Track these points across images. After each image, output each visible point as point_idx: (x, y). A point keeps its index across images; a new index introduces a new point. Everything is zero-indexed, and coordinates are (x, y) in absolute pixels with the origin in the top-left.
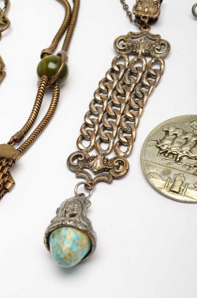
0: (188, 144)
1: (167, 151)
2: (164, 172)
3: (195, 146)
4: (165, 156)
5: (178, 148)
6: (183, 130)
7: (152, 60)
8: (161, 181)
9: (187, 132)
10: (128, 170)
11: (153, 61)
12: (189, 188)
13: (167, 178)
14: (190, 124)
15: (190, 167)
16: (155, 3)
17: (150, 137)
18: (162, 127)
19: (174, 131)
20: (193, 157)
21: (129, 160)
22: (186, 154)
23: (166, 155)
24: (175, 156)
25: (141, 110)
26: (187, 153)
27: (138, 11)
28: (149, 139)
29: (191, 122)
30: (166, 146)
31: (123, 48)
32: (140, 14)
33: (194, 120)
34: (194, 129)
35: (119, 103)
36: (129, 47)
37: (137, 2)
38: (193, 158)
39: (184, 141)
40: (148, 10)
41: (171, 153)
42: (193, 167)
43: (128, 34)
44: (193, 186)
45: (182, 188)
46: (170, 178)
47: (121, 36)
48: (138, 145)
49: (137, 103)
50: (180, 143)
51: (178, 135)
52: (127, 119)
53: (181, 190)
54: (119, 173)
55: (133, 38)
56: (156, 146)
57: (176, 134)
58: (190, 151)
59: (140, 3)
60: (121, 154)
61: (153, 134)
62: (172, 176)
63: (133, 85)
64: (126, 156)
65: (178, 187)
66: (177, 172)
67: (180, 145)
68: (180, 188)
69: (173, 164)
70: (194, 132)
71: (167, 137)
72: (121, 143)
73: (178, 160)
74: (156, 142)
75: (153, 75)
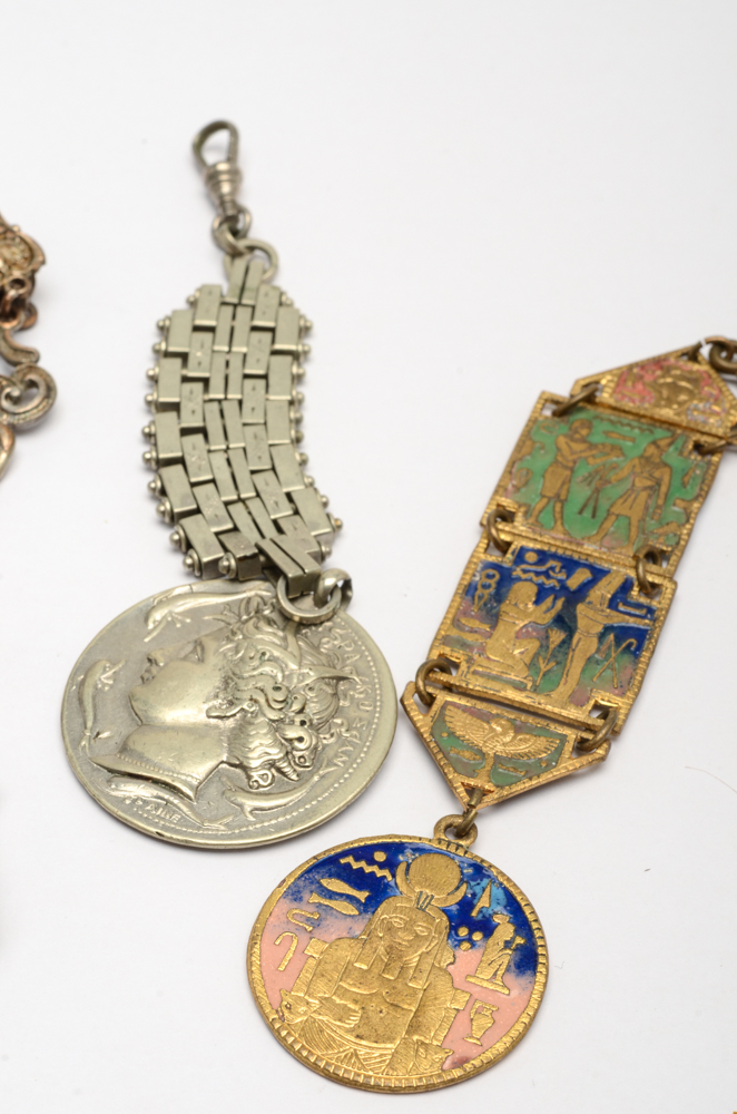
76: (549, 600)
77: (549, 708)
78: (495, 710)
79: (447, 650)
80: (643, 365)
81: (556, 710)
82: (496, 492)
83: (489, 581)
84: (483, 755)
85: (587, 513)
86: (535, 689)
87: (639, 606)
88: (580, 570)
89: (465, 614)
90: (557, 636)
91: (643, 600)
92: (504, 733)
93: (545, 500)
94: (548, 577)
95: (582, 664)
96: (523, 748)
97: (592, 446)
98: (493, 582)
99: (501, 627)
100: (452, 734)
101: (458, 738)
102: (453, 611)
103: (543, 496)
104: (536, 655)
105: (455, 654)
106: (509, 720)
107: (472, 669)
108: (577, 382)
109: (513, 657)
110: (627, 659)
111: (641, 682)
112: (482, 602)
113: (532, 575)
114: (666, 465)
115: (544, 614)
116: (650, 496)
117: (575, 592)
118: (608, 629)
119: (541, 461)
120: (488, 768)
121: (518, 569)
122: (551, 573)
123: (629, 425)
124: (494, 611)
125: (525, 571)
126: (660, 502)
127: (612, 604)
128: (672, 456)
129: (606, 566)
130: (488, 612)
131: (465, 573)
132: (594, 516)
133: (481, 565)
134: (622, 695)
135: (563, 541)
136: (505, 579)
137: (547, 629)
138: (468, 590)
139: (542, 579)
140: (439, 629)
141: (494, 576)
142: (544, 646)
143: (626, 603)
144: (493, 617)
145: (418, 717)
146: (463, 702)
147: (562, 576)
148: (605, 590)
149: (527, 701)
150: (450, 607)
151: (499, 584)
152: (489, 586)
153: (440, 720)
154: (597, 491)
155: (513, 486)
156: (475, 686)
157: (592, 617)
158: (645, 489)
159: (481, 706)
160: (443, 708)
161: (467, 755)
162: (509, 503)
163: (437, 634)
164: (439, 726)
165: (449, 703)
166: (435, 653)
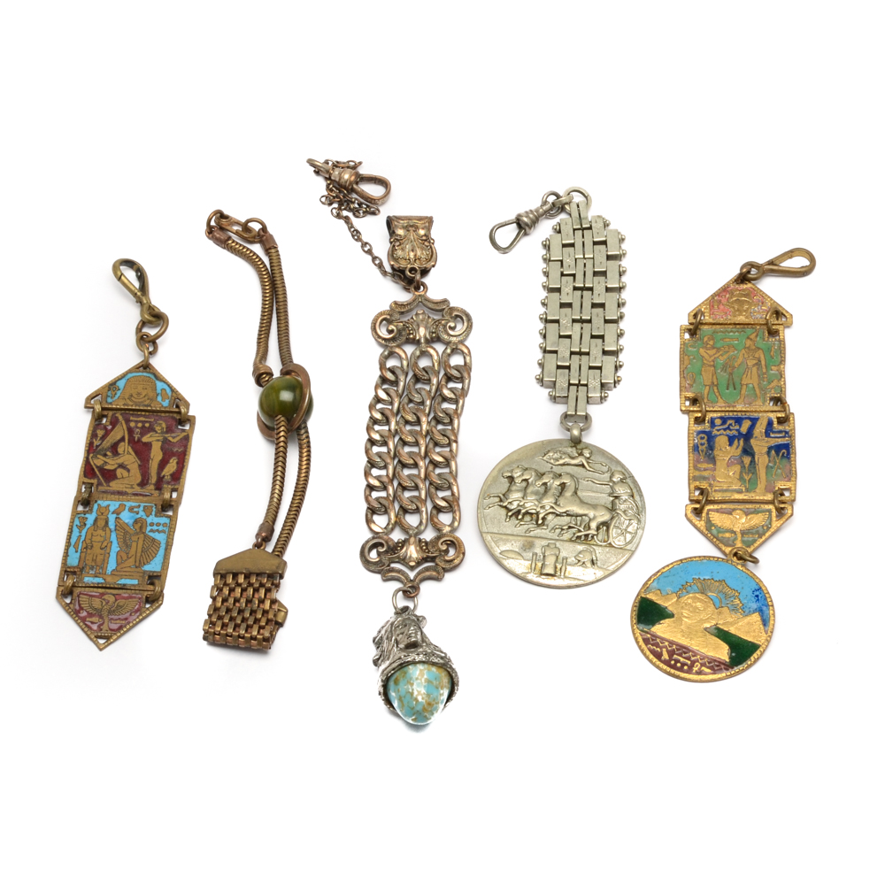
0: (550, 493)
1: (519, 512)
2: (524, 545)
3: (561, 493)
4: (517, 519)
5: (537, 503)
6: (536, 471)
7: (446, 349)
8: (522, 562)
9: (542, 471)
10: (464, 554)
11: (449, 351)
12: (570, 565)
13: (531, 555)
14: (545, 458)
15: (562, 530)
16: (424, 238)
17: (485, 493)
18: (500, 470)
19: (523, 475)
21: (459, 534)
22: (552, 510)
23: (520, 517)
24: (535, 517)
25: (454, 445)
26: (552, 507)
27: (396, 260)
28: (484, 494)
29: (545, 454)
30: (515, 504)
31: (391, 336)
32: (403, 264)
33: (549, 449)
34: (552, 464)
35: (414, 440)
36: (399, 332)
37: (391, 243)
38: (564, 514)
39: (542, 490)
40: (415, 255)
41: (527, 513)
42: (567, 529)
43: (391, 306)
44: (573, 559)
45: (559, 566)
46: (536, 554)
47: (381, 314)
49: (444, 435)
50: (536, 493)
51: (530, 481)
52: (435, 464)
53: (558, 569)
54: (452, 561)
55: (402, 313)
56: (500, 506)
57: (526, 480)
58: (556, 503)
59: (398, 244)
60: (447, 529)
61: (489, 486)
62: (538, 550)
63: (428, 403)
64: (454, 530)
65: (552, 566)
66: (545, 542)
67: (537, 497)
68: (556, 568)
69: (534, 531)
70: (553, 470)
71: (514, 488)
72: (438, 509)
73: (540, 522)
74: (497, 499)
75: (457, 378)
76: (736, 441)
77: (757, 498)
78: (731, 506)
79: (697, 483)
80: (717, 294)
81: (761, 498)
82: (681, 391)
84: (735, 533)
85: (731, 388)
86: (747, 490)
87: (780, 432)
88: (744, 421)
89: (698, 462)
90: (747, 460)
91: (781, 428)
92: (740, 518)
93: (708, 387)
94: (731, 430)
95: (765, 470)
96: (753, 523)
97: (719, 350)
98: (704, 441)
99: (718, 463)
100: (716, 526)
101: (720, 527)
102: (691, 462)
103: (706, 385)
104: (741, 473)
105: (702, 484)
106: (741, 510)
107: (713, 490)
108: (689, 315)
109: (730, 477)
110: (785, 461)
111: (796, 471)
112: (704, 453)
113: (722, 431)
114: (759, 348)
115: (736, 449)
116: (758, 369)
117: (746, 435)
118: (770, 448)
119: (696, 366)
120: (739, 539)
121: (714, 430)
122: (731, 427)
123: (731, 331)
125: (718, 430)
126: (764, 371)
127: (767, 435)
128: (760, 343)
129: (756, 415)
131: (689, 440)
132: (735, 389)
133: (695, 434)
134: (789, 480)
135: (725, 407)
136: (710, 438)
137: (741, 457)
138: (695, 449)
139: (728, 432)
140: (689, 474)
141: (704, 438)
142: (743, 467)
143: (774, 432)
144: (712, 460)
145: (697, 523)
146: (716, 507)
147: (737, 427)
148: (760, 429)
149: (745, 498)
150: (689, 460)
151: (709, 441)
152: (704, 444)
153: (708, 522)
154: (731, 374)
155: (688, 384)
156: (718, 497)
157: (760, 445)
158: (754, 365)
159: (724, 506)
160: (708, 514)
161: (727, 535)
162: (690, 395)
163: (689, 477)
164: (709, 524)
165: (709, 510)
166: (692, 486)
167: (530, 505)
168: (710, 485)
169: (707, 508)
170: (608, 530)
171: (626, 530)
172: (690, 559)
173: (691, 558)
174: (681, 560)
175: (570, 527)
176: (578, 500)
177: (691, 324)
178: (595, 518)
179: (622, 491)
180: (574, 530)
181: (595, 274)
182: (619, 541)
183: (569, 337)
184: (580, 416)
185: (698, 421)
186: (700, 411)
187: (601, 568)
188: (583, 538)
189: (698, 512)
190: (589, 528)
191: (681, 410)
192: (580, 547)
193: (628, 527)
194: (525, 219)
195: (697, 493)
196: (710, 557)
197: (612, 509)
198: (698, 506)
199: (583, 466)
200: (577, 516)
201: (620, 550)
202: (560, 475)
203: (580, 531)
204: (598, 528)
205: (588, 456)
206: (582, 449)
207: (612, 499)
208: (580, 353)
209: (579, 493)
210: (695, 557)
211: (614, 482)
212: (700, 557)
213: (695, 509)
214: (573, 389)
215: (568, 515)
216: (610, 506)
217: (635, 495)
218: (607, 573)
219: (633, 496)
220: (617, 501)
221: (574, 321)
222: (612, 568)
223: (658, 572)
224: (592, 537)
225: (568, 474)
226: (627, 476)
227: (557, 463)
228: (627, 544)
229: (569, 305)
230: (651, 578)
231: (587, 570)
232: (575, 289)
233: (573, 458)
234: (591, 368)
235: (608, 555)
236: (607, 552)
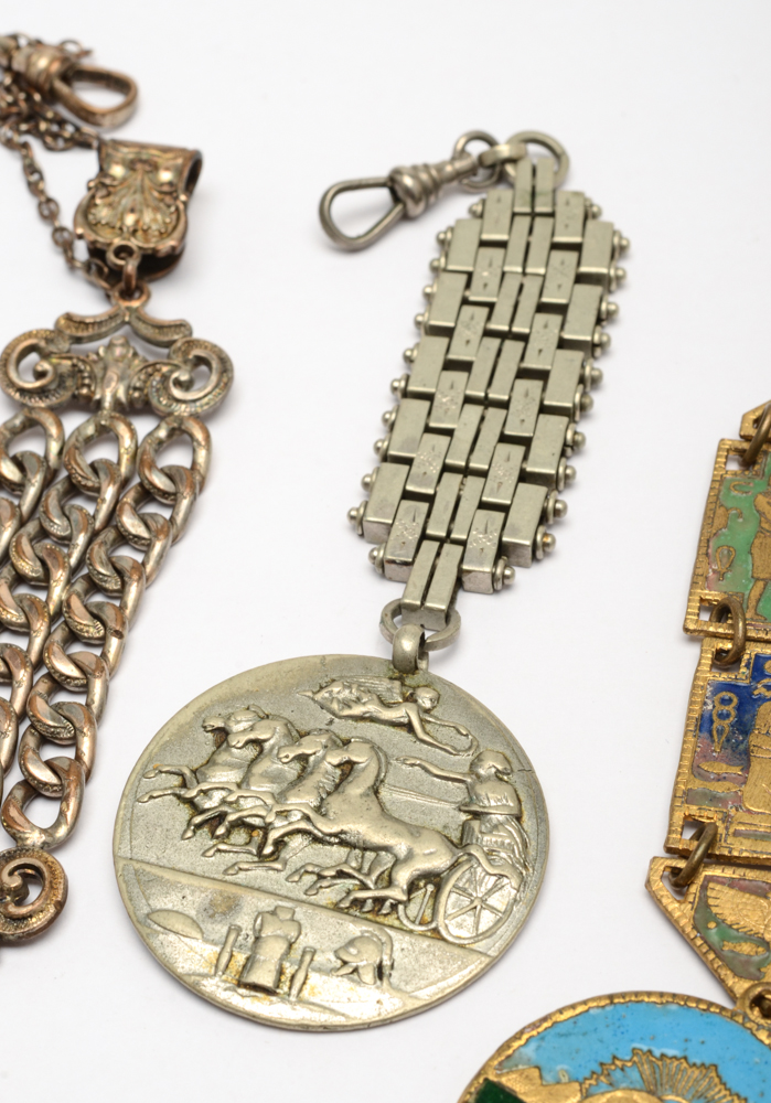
0: (310, 782)
1: (221, 817)
2: (212, 904)
3: (337, 786)
4: (213, 836)
5: (270, 801)
6: (288, 724)
7: (158, 427)
8: (199, 945)
9: (304, 728)
10: (60, 905)
11: (162, 433)
12: (319, 970)
13: (225, 930)
14: (318, 697)
15: (321, 877)
16: (166, 189)
17: (150, 760)
18: (200, 711)
19: (252, 728)
20: (331, 835)
21: (65, 859)
22: (303, 825)
23: (221, 831)
24: (258, 836)
25: (114, 642)
26: (307, 818)
27: (93, 226)
28: (147, 767)
29: (321, 688)
30: (217, 796)
31: (38, 384)
32: (104, 237)
33: (334, 676)
34: (334, 714)
35: (22, 620)
36: (61, 379)
37: (89, 189)
38: (333, 839)
39: (292, 771)
40: (137, 222)
41: (240, 824)
42: (333, 877)
43: (57, 323)
44: (333, 958)
45: (289, 970)
46: (239, 930)
47: (29, 335)
48: (104, 794)
49: (96, 617)
50: (274, 778)
51: (267, 746)
52: (58, 683)
53: (285, 978)
54: (24, 918)
55: (78, 340)
56: (179, 797)
57: (258, 743)
58: (318, 809)
59: (103, 192)
60: (34, 838)
61: (164, 747)
62: (245, 921)
63: (81, 539)
64: (53, 846)
65: (272, 967)
66: (267, 903)
67: (275, 788)
68: (281, 972)
69: (247, 870)
70: (332, 728)
71: (223, 757)
72: (32, 790)
73: (268, 850)
74: (176, 781)
75: (165, 494)
79: (694, 810)
82: (694, 584)
83: (726, 709)
84: (768, 945)
89: (705, 757)
93: (761, 584)
98: (731, 708)
99: (755, 767)
100: (720, 923)
101: (730, 926)
102: (688, 755)
103: (758, 579)
105: (705, 814)
107: (731, 830)
108: (744, 417)
112: (724, 738)
119: (742, 533)
121: (759, 686)
124: (742, 747)
130: (735, 748)
131: (691, 703)
133: (710, 689)
136: (746, 702)
138: (702, 725)
140: (677, 783)
141: (730, 701)
144: (743, 757)
145: (673, 906)
146: (729, 873)
150: (683, 750)
151: (739, 708)
152: (728, 716)
153: (704, 906)
155: (714, 571)
156: (741, 851)
159: (751, 874)
160: (704, 888)
161: (746, 948)
162: (714, 595)
163: (675, 790)
164: (704, 912)
165: (709, 879)
166: (679, 816)
167: (251, 806)
168: (726, 818)
169: (709, 872)
170: (436, 896)
171: (483, 901)
172: (635, 998)
173: (637, 994)
174: (611, 997)
175: (341, 874)
176: (375, 808)
177: (746, 438)
178: (410, 856)
179: (496, 801)
180: (349, 883)
181: (542, 308)
182: (460, 926)
183: (449, 433)
184: (431, 610)
185: (723, 660)
186: (730, 638)
187: (398, 990)
188: (369, 905)
189: (680, 881)
190: (390, 883)
191: (686, 630)
192: (354, 929)
193: (490, 892)
194: (408, 181)
195: (689, 834)
196: (688, 998)
197: (460, 843)
198: (682, 864)
199: (409, 727)
200: (365, 849)
201: (457, 951)
202: (347, 743)
203: (364, 887)
204: (412, 887)
205: (428, 704)
206: (415, 688)
207: (464, 817)
208: (466, 471)
209: (384, 793)
210: (649, 994)
211: (478, 776)
212: (662, 995)
213: (675, 871)
214: (429, 548)
215: (343, 843)
216: (455, 836)
217: (525, 817)
218: (411, 1005)
219: (519, 818)
220: (476, 824)
221: (468, 400)
222: (426, 995)
223: (544, 1019)
224: (394, 907)
225: (366, 741)
226: (516, 766)
227: (347, 712)
228: (479, 937)
229: (466, 366)
230: (522, 1032)
231: (360, 990)
232: (488, 333)
233: (388, 706)
234: (483, 506)
235: (423, 959)
236: (424, 952)
